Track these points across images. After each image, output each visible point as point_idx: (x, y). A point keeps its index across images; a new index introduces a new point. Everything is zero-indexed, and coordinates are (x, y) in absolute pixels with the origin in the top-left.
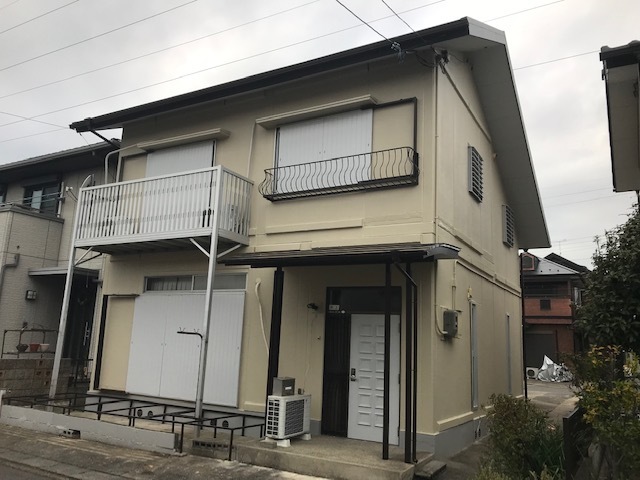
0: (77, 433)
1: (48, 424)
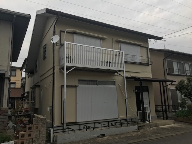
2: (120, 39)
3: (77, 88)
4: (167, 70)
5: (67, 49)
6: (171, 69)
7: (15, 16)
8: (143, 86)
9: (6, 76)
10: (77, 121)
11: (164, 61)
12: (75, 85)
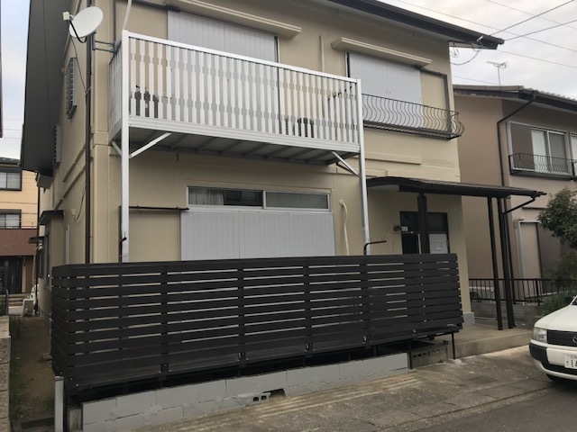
0: (279, 392)
1: (219, 399)
3: (183, 216)
4: (512, 158)
5: (134, 62)
6: (524, 155)
8: (429, 210)
11: (503, 128)
12: (174, 206)
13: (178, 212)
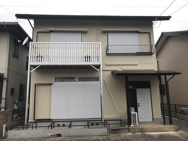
0: (59, 135)
1: (41, 134)
2: (104, 29)
3: (52, 85)
7: (5, 26)
9: (4, 77)
10: (51, 119)
12: (49, 83)
13: (51, 84)
